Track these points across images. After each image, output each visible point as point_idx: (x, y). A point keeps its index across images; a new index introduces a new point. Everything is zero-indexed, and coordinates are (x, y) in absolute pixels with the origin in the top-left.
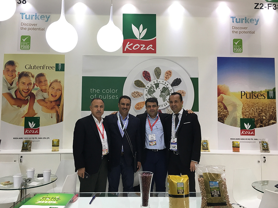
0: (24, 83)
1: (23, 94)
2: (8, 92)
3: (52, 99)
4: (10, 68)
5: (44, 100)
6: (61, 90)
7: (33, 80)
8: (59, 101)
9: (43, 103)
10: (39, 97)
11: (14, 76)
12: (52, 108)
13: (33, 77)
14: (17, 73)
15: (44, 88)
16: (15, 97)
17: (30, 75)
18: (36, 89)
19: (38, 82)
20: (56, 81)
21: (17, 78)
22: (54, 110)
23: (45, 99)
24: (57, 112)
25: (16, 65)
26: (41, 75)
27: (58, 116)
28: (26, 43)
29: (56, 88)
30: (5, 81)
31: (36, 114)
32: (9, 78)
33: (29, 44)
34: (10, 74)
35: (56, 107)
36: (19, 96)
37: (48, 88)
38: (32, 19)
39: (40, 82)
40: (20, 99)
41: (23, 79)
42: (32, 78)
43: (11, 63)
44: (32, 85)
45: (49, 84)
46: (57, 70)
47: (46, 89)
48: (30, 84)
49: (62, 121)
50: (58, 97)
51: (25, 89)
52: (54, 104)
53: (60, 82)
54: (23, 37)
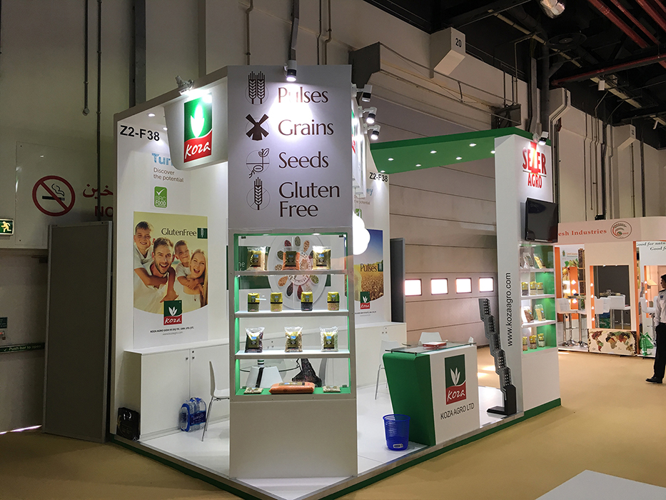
0: (161, 255)
1: (161, 269)
2: (142, 266)
3: (195, 276)
4: (143, 232)
5: (185, 277)
6: (204, 263)
7: (172, 251)
8: (202, 278)
9: (185, 281)
10: (179, 274)
11: (148, 244)
12: (195, 289)
13: (172, 245)
14: (151, 240)
15: (185, 260)
16: (151, 274)
17: (168, 243)
18: (176, 263)
19: (178, 253)
20: (199, 251)
21: (152, 246)
22: (198, 290)
23: (187, 275)
24: (201, 293)
25: (150, 228)
26: (181, 243)
27: (202, 297)
28: (162, 199)
29: (199, 261)
30: (137, 251)
31: (177, 297)
32: (142, 247)
33: (165, 199)
34: (142, 240)
35: (200, 285)
36: (156, 272)
37: (189, 261)
38: (167, 164)
39: (181, 253)
40: (156, 277)
41: (160, 249)
42: (170, 248)
43: (143, 225)
44: (172, 257)
45: (191, 257)
46: (199, 237)
47: (187, 263)
48: (169, 255)
49: (206, 304)
50: (201, 272)
51: (163, 263)
52: (197, 281)
53: (203, 253)
54: (157, 189)
